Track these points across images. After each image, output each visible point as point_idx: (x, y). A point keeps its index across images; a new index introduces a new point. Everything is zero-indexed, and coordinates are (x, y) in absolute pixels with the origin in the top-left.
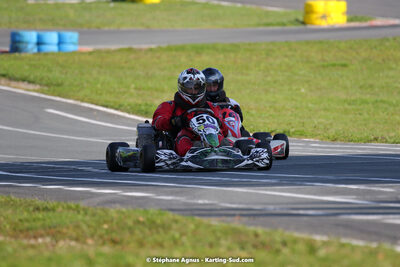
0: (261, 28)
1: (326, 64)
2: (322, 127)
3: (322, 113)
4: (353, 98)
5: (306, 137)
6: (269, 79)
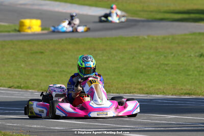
1: (33, 52)
2: (36, 84)
3: (35, 77)
4: (49, 69)
5: (30, 89)
6: (4, 59)
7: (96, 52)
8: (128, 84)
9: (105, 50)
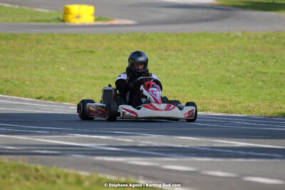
0: (33, 23)
1: (79, 50)
2: (76, 95)
3: (77, 85)
4: (98, 75)
5: (66, 102)
6: (38, 59)
7: (167, 53)
8: (206, 99)
9: (181, 50)
